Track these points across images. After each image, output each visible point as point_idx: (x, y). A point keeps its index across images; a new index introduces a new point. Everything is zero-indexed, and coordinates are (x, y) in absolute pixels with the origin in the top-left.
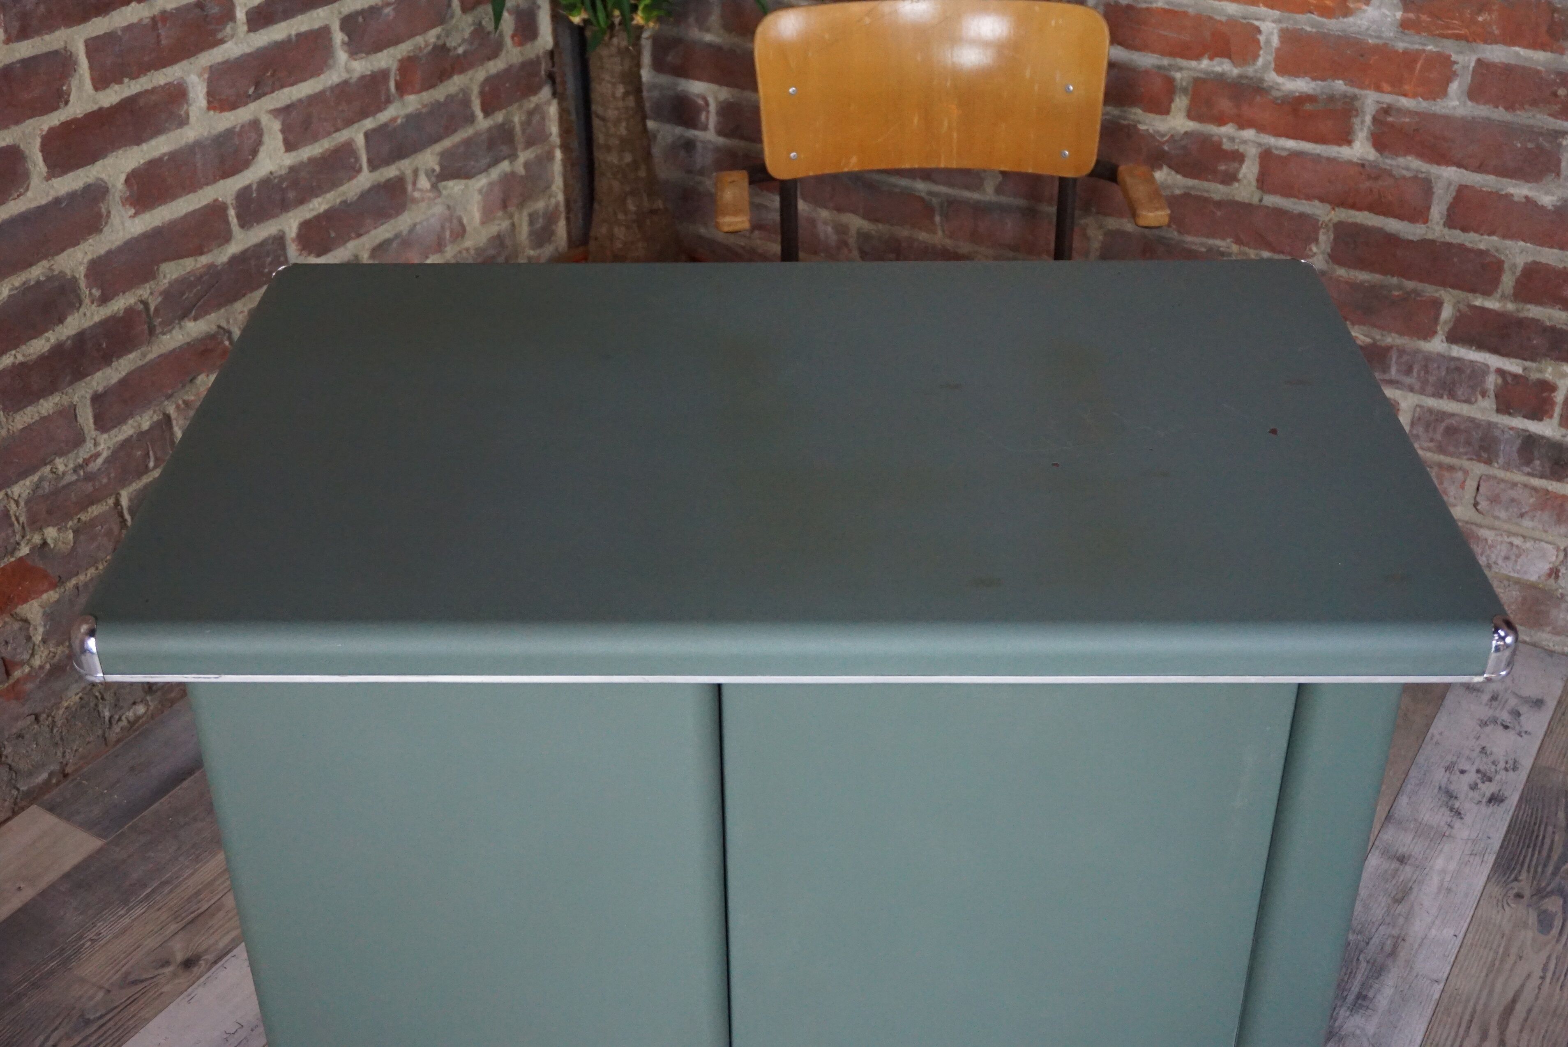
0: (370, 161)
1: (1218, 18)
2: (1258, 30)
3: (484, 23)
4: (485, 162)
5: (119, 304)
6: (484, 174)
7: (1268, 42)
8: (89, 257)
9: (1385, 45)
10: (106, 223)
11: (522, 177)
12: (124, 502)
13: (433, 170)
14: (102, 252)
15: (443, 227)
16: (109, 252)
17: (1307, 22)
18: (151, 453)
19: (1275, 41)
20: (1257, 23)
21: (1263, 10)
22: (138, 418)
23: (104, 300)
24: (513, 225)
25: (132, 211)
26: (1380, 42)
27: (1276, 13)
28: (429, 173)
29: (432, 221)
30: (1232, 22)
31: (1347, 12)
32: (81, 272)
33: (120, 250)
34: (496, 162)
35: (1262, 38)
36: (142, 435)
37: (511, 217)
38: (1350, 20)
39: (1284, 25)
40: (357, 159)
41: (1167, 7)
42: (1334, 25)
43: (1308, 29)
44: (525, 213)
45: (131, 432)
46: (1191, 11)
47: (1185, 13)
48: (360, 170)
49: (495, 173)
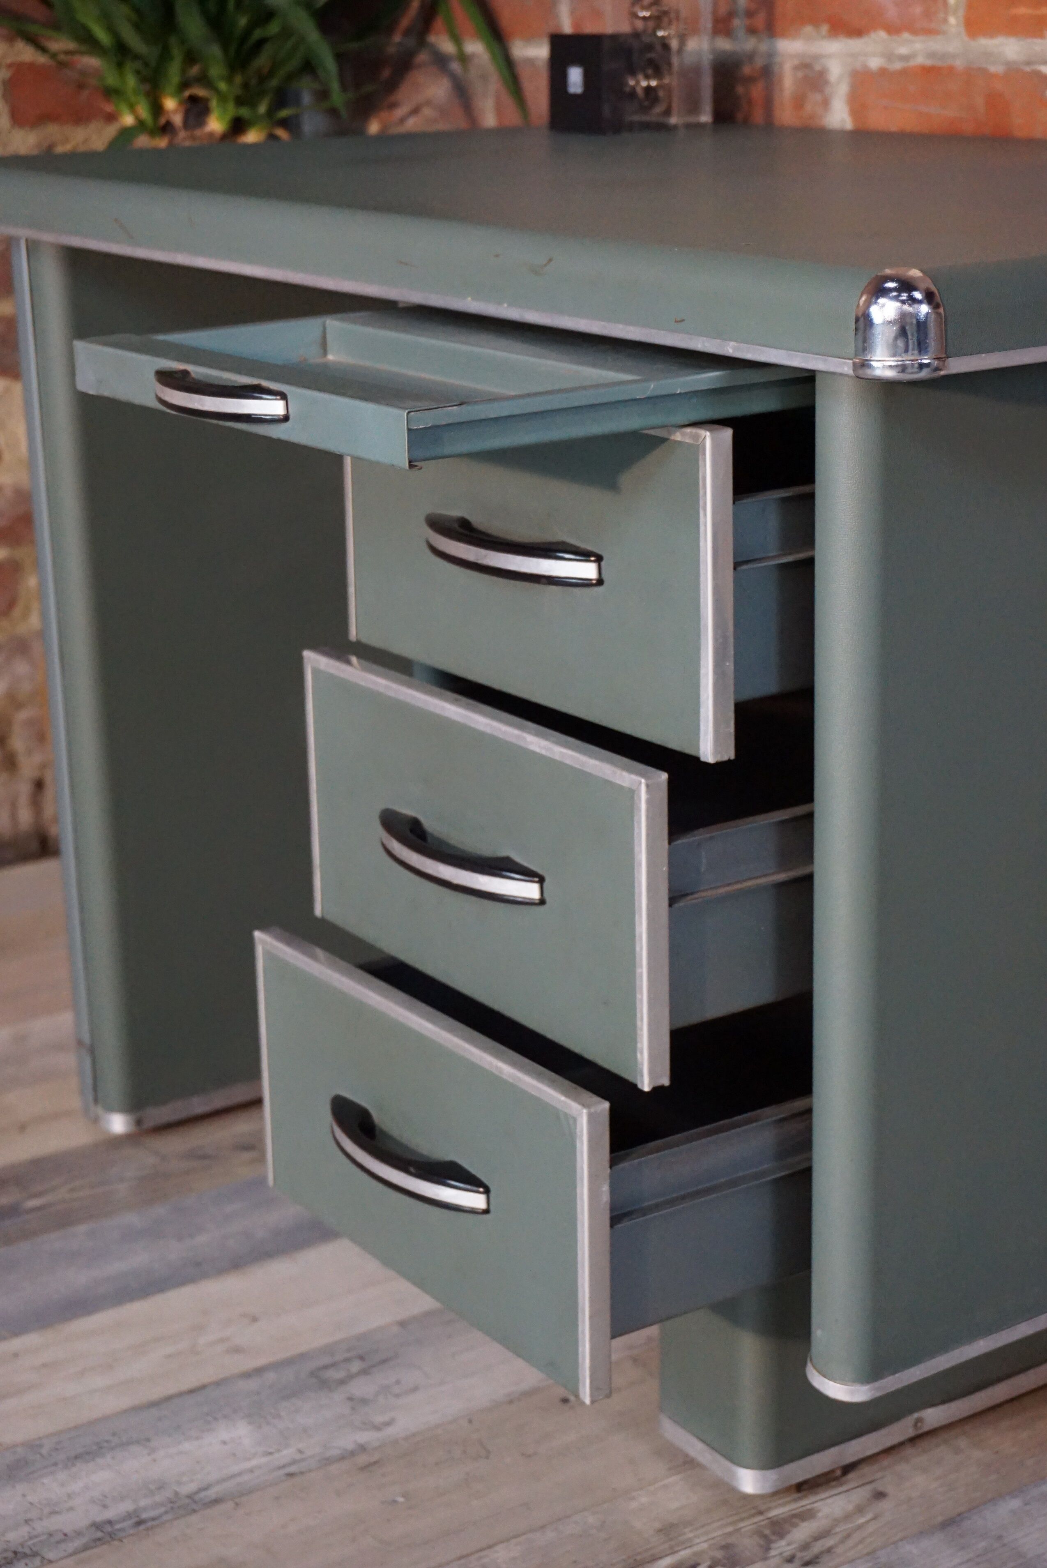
1: (993, 69)
30: (1014, 72)
41: (929, 62)
46: (959, 64)
47: (951, 69)
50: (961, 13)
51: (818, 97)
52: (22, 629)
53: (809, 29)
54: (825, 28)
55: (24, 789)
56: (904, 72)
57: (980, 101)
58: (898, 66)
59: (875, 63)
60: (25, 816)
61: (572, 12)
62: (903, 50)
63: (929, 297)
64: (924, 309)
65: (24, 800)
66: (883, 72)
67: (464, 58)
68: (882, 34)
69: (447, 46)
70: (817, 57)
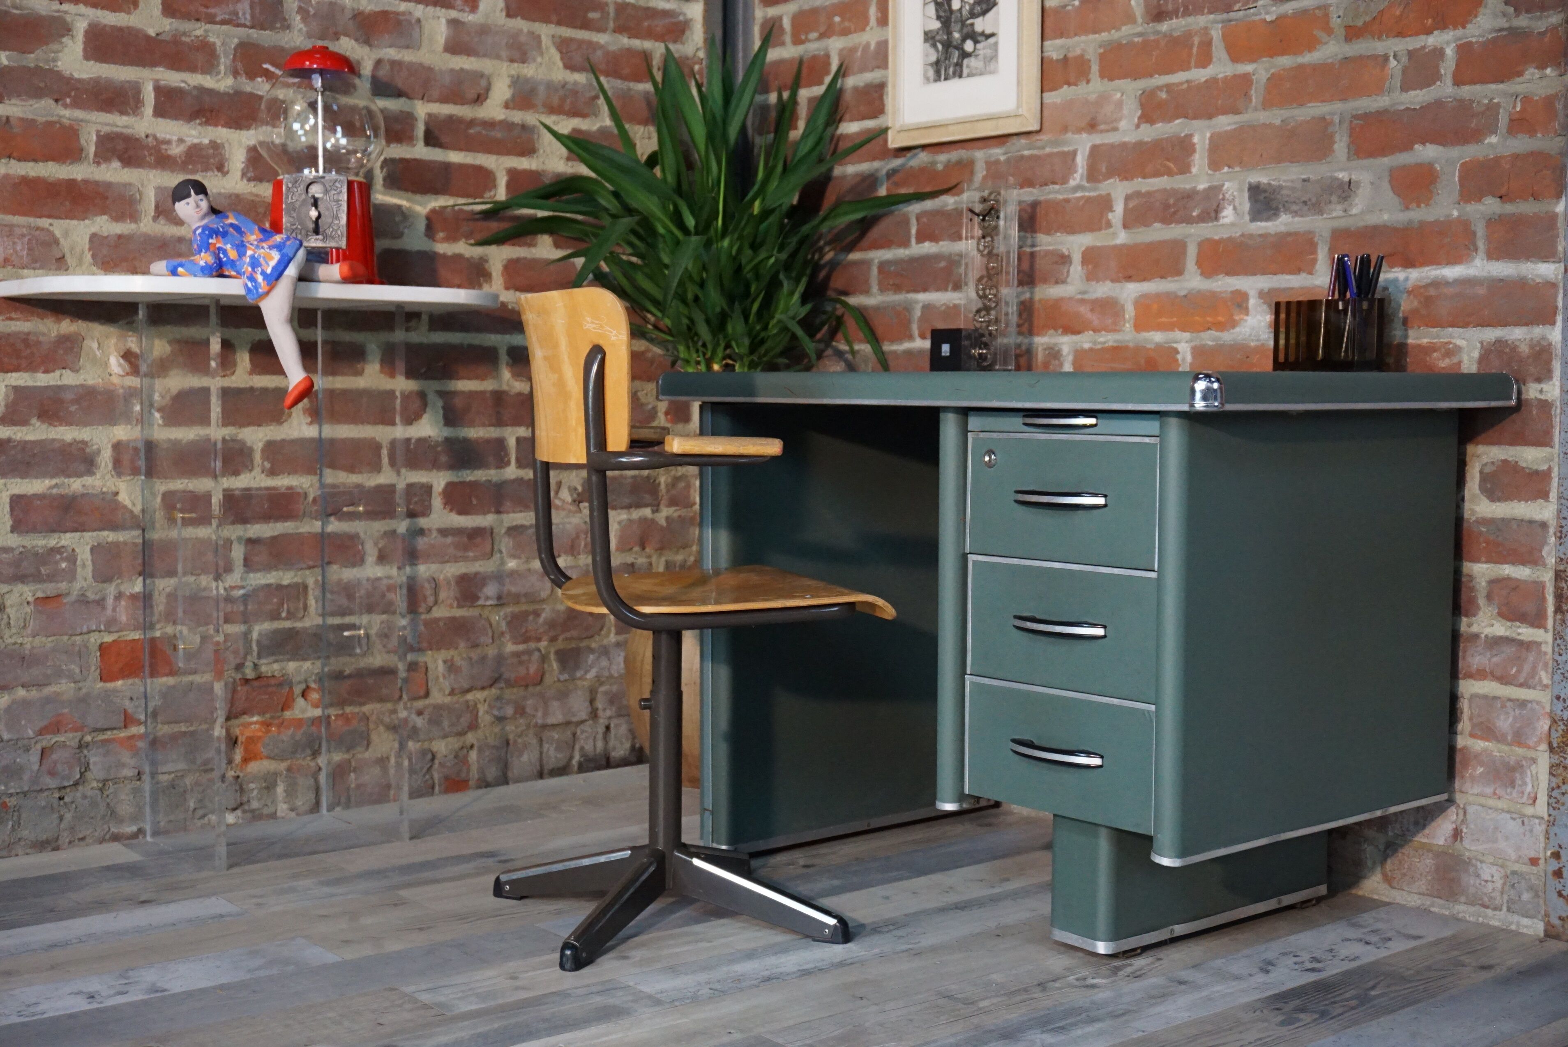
0: (518, 460)
1: (1149, 346)
2: (1178, 352)
3: (639, 394)
4: (627, 501)
5: (283, 482)
6: (625, 511)
7: (1184, 359)
8: (268, 438)
9: (1263, 345)
10: (286, 421)
11: (662, 527)
12: (255, 635)
13: (576, 489)
14: (279, 438)
15: (578, 537)
16: (283, 441)
17: (1209, 338)
18: (285, 606)
19: (1189, 358)
20: (1175, 345)
21: (1178, 334)
22: (281, 573)
23: (272, 472)
24: (651, 564)
25: (309, 420)
26: (1259, 343)
27: (1187, 335)
28: (572, 490)
29: (568, 526)
30: (1159, 347)
31: (1234, 324)
32: (258, 447)
33: (293, 442)
34: (638, 506)
35: (1179, 357)
36: (279, 587)
37: (649, 557)
38: (1237, 329)
39: (1193, 344)
40: (507, 454)
41: (1115, 345)
42: (1227, 337)
43: (1210, 343)
44: (663, 559)
45: (272, 581)
46: (1131, 345)
47: (1127, 347)
48: (508, 463)
49: (636, 514)
50: (1132, 322)
51: (1057, 362)
52: (605, 642)
53: (1052, 331)
54: (1060, 331)
55: (601, 730)
56: (1103, 349)
57: (1142, 362)
58: (1099, 347)
59: (1087, 346)
60: (600, 745)
61: (919, 328)
62: (1102, 340)
63: (1218, 380)
64: (1216, 386)
65: (600, 736)
66: (1091, 350)
67: (853, 352)
68: (1091, 332)
69: (843, 347)
70: (1056, 344)
